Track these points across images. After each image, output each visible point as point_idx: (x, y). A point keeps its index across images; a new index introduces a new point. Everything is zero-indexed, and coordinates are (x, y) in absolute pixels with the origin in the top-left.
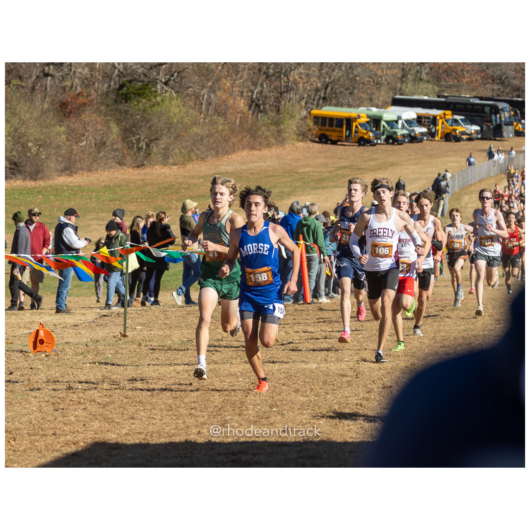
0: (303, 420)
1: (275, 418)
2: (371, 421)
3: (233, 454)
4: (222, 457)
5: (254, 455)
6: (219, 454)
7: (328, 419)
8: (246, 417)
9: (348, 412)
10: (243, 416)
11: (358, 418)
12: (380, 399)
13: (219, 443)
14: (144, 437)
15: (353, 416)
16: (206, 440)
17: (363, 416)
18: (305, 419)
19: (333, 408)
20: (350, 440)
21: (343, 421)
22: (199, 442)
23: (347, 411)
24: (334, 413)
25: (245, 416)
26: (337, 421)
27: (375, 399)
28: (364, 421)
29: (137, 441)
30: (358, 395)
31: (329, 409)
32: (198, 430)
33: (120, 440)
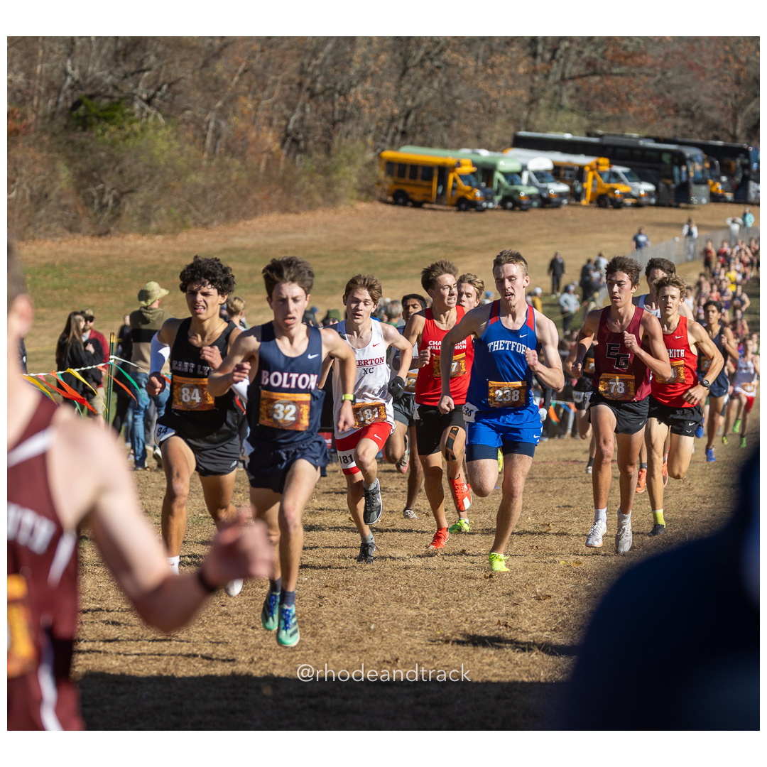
0: (415, 646)
1: (371, 641)
2: (524, 650)
3: (311, 696)
4: (294, 701)
5: (345, 698)
6: (289, 696)
7: (456, 646)
8: (323, 639)
9: (486, 634)
10: (318, 637)
11: (503, 645)
12: (533, 616)
13: (285, 679)
14: (163, 666)
15: (494, 642)
16: (264, 674)
17: (511, 642)
18: (418, 644)
19: (462, 628)
20: (495, 679)
21: (480, 648)
22: (254, 675)
23: (484, 633)
24: (464, 635)
25: (322, 637)
26: (469, 649)
27: (525, 615)
28: (513, 649)
29: (155, 673)
30: (498, 608)
31: (455, 629)
32: (250, 657)
33: (125, 670)
